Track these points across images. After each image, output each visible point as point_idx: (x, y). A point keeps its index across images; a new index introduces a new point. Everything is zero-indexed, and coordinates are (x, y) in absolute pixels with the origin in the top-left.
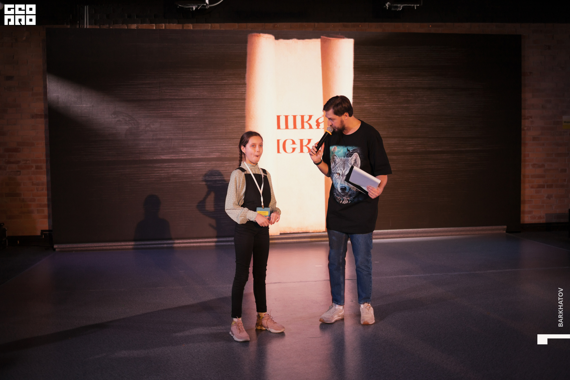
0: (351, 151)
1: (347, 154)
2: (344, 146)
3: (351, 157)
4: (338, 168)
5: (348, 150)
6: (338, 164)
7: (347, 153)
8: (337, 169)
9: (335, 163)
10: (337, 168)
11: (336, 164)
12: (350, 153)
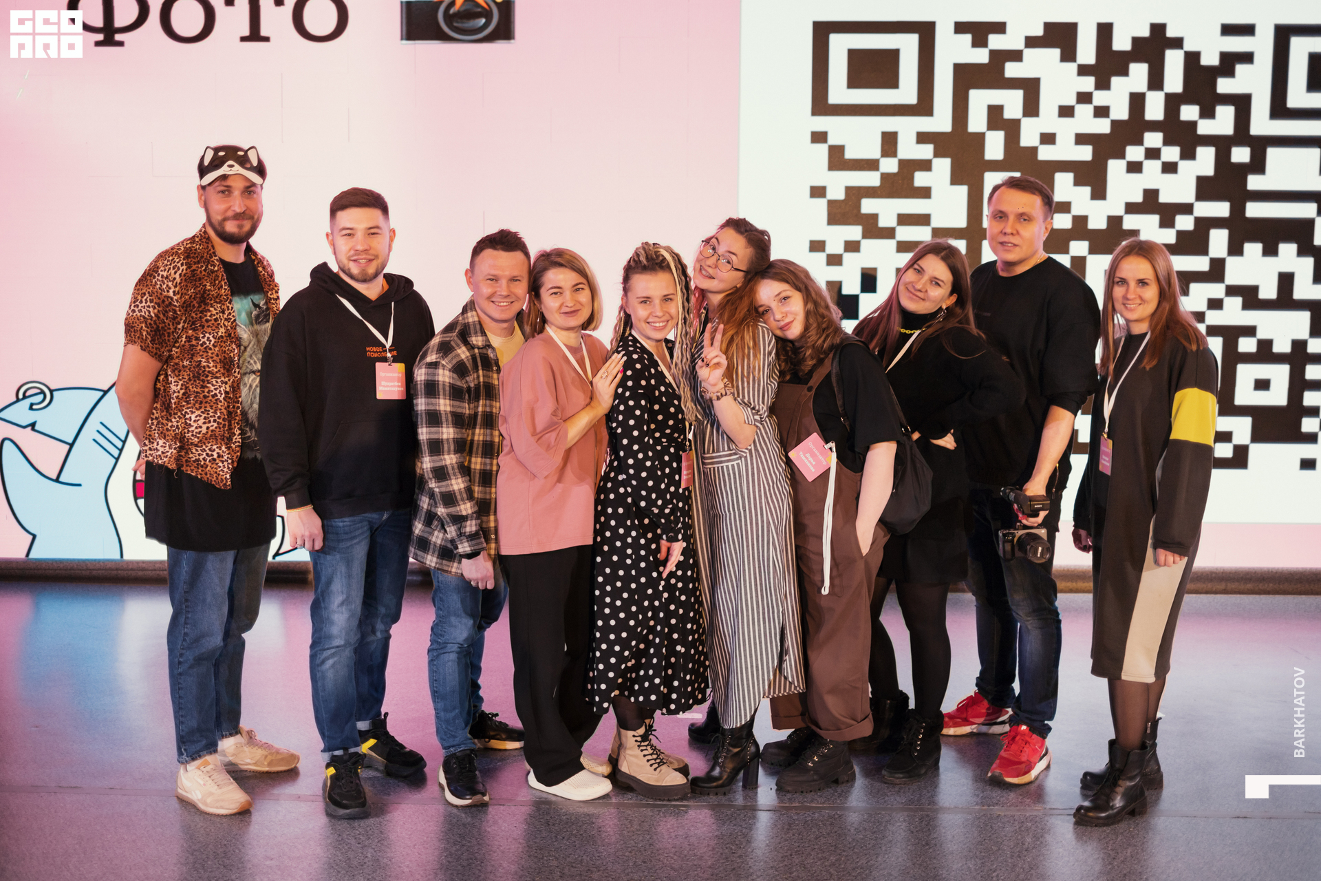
0: (265, 307)
1: (258, 317)
2: (242, 297)
3: (269, 322)
4: (254, 357)
5: (256, 306)
6: (251, 346)
7: (255, 313)
8: (252, 362)
9: (239, 346)
10: (251, 357)
11: (246, 348)
12: (263, 312)
